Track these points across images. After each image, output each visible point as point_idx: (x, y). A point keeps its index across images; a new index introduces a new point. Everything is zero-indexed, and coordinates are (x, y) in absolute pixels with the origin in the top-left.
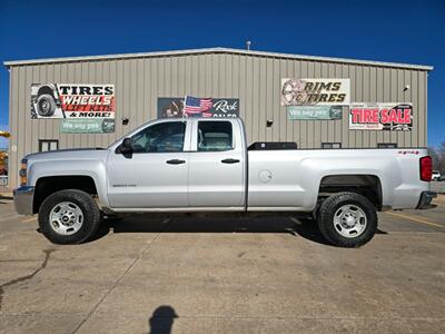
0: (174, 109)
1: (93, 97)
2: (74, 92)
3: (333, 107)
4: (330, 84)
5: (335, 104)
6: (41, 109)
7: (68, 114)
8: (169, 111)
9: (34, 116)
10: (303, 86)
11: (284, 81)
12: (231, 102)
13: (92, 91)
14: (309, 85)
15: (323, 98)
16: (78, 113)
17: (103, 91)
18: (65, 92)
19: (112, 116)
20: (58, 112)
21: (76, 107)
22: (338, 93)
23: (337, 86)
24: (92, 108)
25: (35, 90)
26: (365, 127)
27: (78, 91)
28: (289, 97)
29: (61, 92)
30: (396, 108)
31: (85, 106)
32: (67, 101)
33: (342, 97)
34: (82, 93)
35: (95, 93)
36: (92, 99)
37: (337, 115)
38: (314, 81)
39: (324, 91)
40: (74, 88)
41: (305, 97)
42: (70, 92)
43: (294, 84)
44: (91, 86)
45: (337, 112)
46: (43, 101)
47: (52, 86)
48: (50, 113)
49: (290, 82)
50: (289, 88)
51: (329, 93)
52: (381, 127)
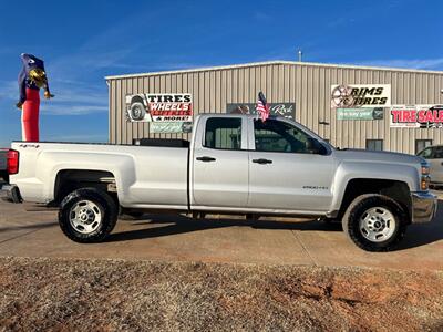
1: (175, 104)
2: (160, 101)
3: (376, 109)
4: (373, 89)
5: (378, 106)
6: (134, 114)
7: (155, 118)
9: (129, 120)
10: (349, 92)
11: (334, 87)
12: (287, 105)
13: (174, 99)
14: (355, 90)
15: (368, 101)
16: (163, 117)
17: (183, 99)
18: (152, 101)
19: (190, 119)
20: (147, 117)
21: (161, 112)
22: (380, 96)
23: (379, 91)
24: (174, 113)
25: (129, 99)
26: (404, 126)
27: (163, 99)
28: (338, 101)
29: (149, 100)
30: (432, 109)
31: (168, 112)
32: (153, 107)
33: (384, 101)
34: (166, 101)
35: (176, 101)
36: (174, 106)
37: (378, 115)
39: (368, 96)
40: (160, 97)
42: (156, 100)
44: (173, 95)
45: (378, 113)
46: (135, 108)
47: (142, 95)
48: (141, 118)
49: (338, 88)
50: (338, 93)
51: (373, 97)
52: (418, 125)
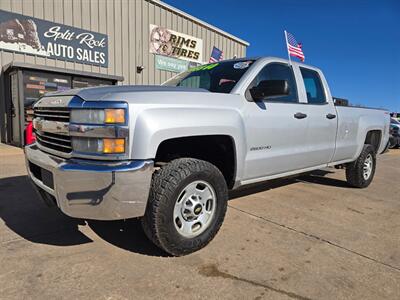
0: (17, 30)
3: (191, 63)
4: (189, 40)
5: (192, 60)
8: (10, 32)
10: (168, 37)
11: (152, 27)
12: (98, 36)
14: (173, 38)
15: (184, 52)
23: (194, 43)
33: (197, 56)
38: (178, 34)
39: (184, 47)
41: (170, 49)
43: (161, 33)
49: (157, 30)
51: (189, 49)
